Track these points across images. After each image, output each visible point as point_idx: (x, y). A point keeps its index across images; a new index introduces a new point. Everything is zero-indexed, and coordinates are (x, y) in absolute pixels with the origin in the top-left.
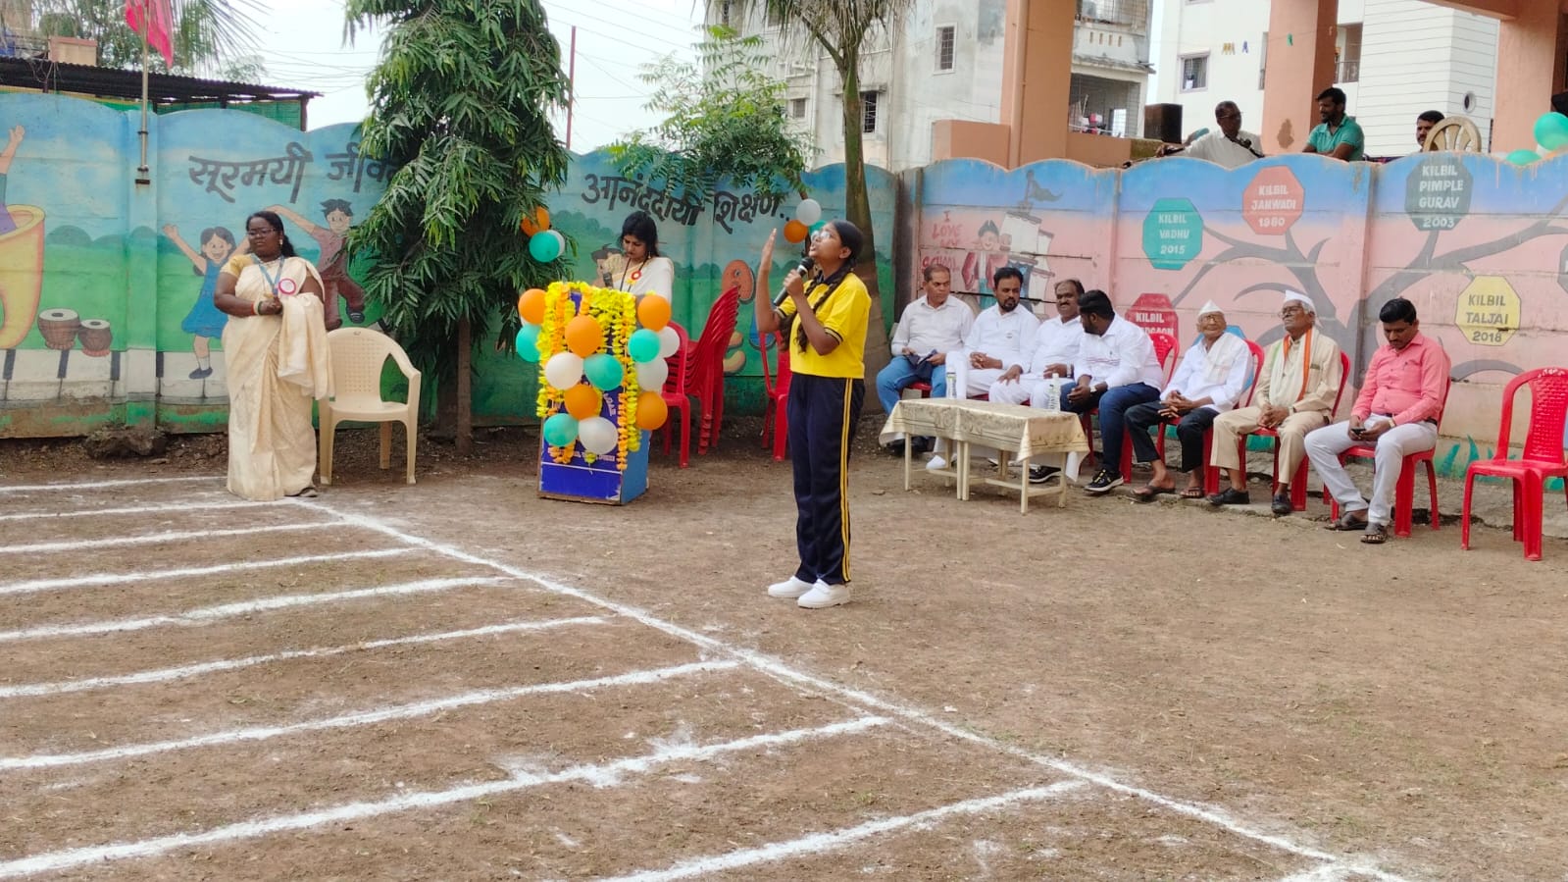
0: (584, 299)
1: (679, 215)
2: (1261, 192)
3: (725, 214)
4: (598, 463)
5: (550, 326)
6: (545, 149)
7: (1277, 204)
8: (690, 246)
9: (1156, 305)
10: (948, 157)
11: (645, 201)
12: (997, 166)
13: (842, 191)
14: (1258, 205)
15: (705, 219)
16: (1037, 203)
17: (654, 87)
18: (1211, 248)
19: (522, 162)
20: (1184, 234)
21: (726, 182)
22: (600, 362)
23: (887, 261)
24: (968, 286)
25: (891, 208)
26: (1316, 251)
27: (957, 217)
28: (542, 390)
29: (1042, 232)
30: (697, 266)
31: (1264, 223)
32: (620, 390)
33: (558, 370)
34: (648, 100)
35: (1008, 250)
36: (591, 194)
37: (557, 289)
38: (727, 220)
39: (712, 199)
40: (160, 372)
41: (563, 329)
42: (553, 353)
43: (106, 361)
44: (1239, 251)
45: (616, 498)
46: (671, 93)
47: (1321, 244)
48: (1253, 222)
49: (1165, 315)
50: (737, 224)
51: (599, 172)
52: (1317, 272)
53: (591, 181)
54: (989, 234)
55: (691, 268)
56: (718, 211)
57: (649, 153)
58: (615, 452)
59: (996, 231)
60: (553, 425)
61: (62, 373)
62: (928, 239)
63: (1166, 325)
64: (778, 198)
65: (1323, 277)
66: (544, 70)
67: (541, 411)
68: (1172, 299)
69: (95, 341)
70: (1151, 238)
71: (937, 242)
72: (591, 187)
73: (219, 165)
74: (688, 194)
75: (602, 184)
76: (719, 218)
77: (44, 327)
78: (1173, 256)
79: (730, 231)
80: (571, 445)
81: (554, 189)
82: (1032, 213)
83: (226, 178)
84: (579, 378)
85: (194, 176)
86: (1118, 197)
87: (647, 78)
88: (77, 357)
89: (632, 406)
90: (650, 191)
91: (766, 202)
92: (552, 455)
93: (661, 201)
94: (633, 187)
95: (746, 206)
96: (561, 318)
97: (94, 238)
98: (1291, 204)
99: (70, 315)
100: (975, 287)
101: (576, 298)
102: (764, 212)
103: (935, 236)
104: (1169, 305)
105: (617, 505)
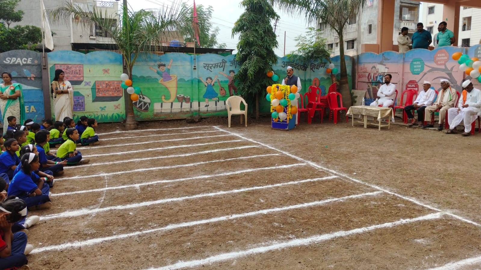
0: (279, 88)
1: (303, 69)
2: (439, 56)
3: (313, 68)
4: (283, 121)
5: (273, 93)
6: (273, 57)
7: (442, 58)
8: (305, 75)
9: (413, 83)
10: (364, 52)
11: (295, 66)
12: (375, 53)
13: (339, 62)
14: (438, 59)
15: (308, 70)
16: (385, 61)
17: (298, 42)
18: (426, 69)
19: (268, 60)
20: (420, 66)
21: (312, 61)
22: (283, 100)
23: (350, 76)
24: (369, 81)
25: (351, 64)
26: (452, 69)
27: (366, 65)
28: (271, 107)
29: (386, 68)
30: (307, 79)
31: (439, 63)
32: (287, 106)
33: (274, 102)
34: (296, 45)
35: (378, 72)
36: (284, 66)
37: (274, 86)
38: (313, 69)
39: (310, 65)
40: (199, 106)
41: (275, 94)
42: (273, 99)
43: (189, 104)
44: (433, 69)
45: (287, 129)
46: (301, 43)
47: (453, 67)
48: (436, 63)
49: (415, 85)
50: (316, 70)
51: (285, 61)
52: (452, 73)
53: (284, 63)
54: (374, 69)
55: (305, 80)
56: (311, 67)
57: (296, 56)
58: (286, 119)
59: (375, 68)
60: (274, 113)
61: (181, 107)
62: (360, 71)
63: (416, 87)
64: (325, 63)
65: (454, 75)
66: (272, 40)
67: (271, 111)
68: (417, 81)
69: (187, 100)
70: (412, 67)
71: (362, 71)
72: (284, 64)
73: (209, 64)
74: (304, 64)
75: (286, 63)
76: (312, 69)
77: (178, 98)
78: (417, 72)
79: (314, 71)
80: (277, 118)
81: (275, 65)
82: (384, 63)
83: (210, 67)
84: (279, 104)
85: (204, 67)
86: (404, 59)
87: (296, 40)
88: (184, 103)
89: (290, 109)
90: (296, 64)
91: (322, 65)
92: (274, 120)
93: (299, 66)
94: (293, 63)
95: (318, 66)
96: (275, 92)
97: (186, 80)
98: (446, 58)
99: (182, 95)
100: (371, 81)
101: (278, 87)
102: (321, 67)
103: (361, 70)
104: (416, 83)
105: (287, 130)
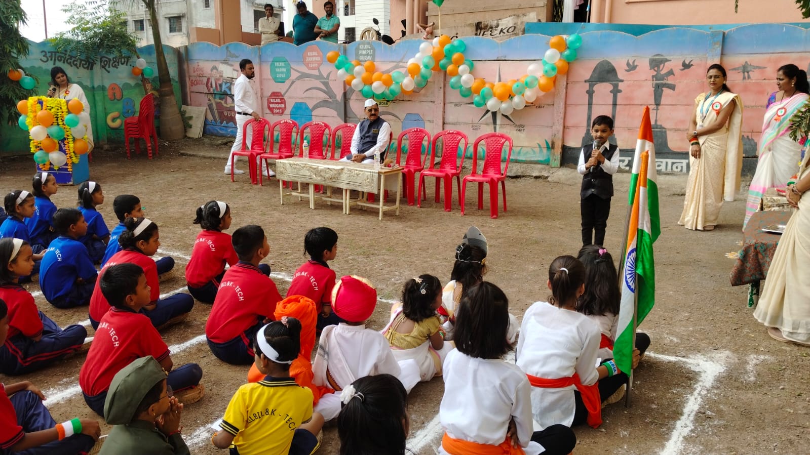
0: (44, 103)
1: (85, 66)
2: (309, 54)
3: (106, 65)
4: (59, 169)
5: (31, 115)
6: (17, 40)
7: (314, 59)
8: (92, 79)
9: (278, 96)
10: (196, 41)
11: (69, 61)
12: (215, 45)
13: (155, 55)
14: (308, 59)
15: (97, 67)
16: (231, 59)
17: (69, 14)
18: (294, 75)
19: (6, 46)
20: (284, 70)
21: (103, 52)
22: (54, 129)
23: (177, 82)
24: (209, 90)
25: (176, 61)
26: (329, 75)
27: (202, 64)
28: (32, 142)
29: (234, 70)
30: (96, 86)
31: (311, 66)
32: (65, 139)
33: (37, 133)
34: (67, 20)
35: (222, 76)
36: (45, 59)
37: (32, 100)
38: (107, 67)
39: (99, 60)
41: (36, 116)
42: (34, 126)
44: (303, 76)
45: (71, 183)
46: (76, 17)
47: (330, 73)
48: (307, 65)
49: (281, 99)
50: (111, 69)
51: (47, 50)
52: (330, 82)
53: (44, 54)
54: (215, 71)
55: (93, 87)
56: (103, 64)
57: (68, 42)
58: (66, 164)
59: (217, 70)
60: (38, 155)
62: (192, 73)
63: (281, 103)
64: (129, 58)
65: (331, 84)
66: (11, 8)
67: (33, 150)
68: (282, 93)
70: (273, 71)
71: (195, 74)
72: (44, 56)
74: (87, 58)
75: (49, 55)
76: (104, 67)
78: (281, 78)
79: (109, 72)
80: (47, 163)
81: (24, 57)
82: (230, 63)
84: (46, 136)
86: (260, 56)
87: (66, 11)
89: (71, 145)
90: (71, 57)
91: (123, 60)
92: (40, 167)
93: (76, 61)
94: (63, 55)
95: (114, 62)
96: (35, 112)
98: (319, 59)
100: (212, 91)
101: (40, 102)
102: (122, 64)
103: (194, 72)
104: (282, 96)
105: (72, 185)
